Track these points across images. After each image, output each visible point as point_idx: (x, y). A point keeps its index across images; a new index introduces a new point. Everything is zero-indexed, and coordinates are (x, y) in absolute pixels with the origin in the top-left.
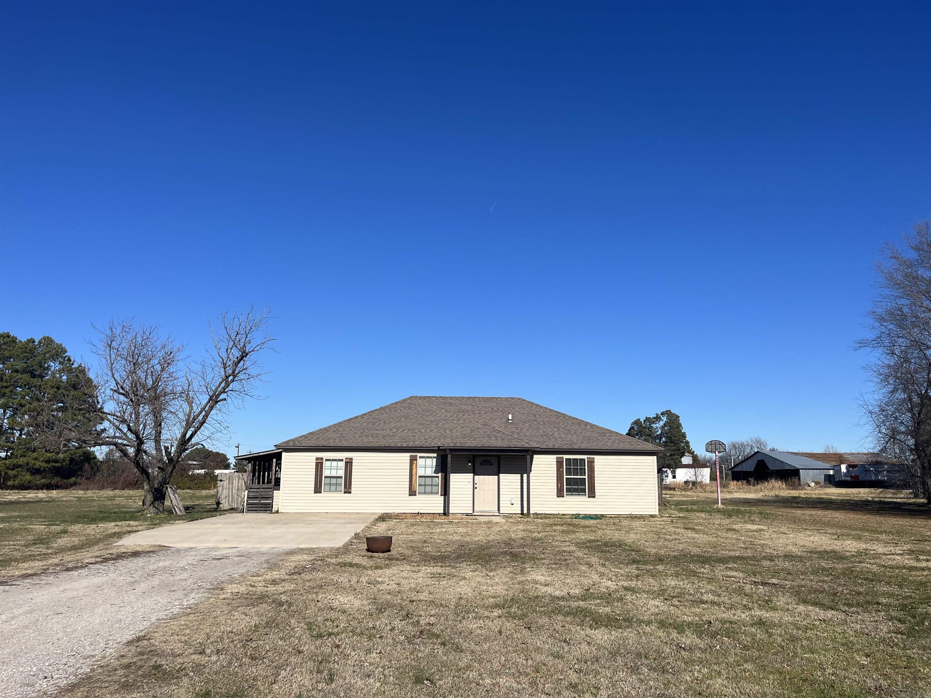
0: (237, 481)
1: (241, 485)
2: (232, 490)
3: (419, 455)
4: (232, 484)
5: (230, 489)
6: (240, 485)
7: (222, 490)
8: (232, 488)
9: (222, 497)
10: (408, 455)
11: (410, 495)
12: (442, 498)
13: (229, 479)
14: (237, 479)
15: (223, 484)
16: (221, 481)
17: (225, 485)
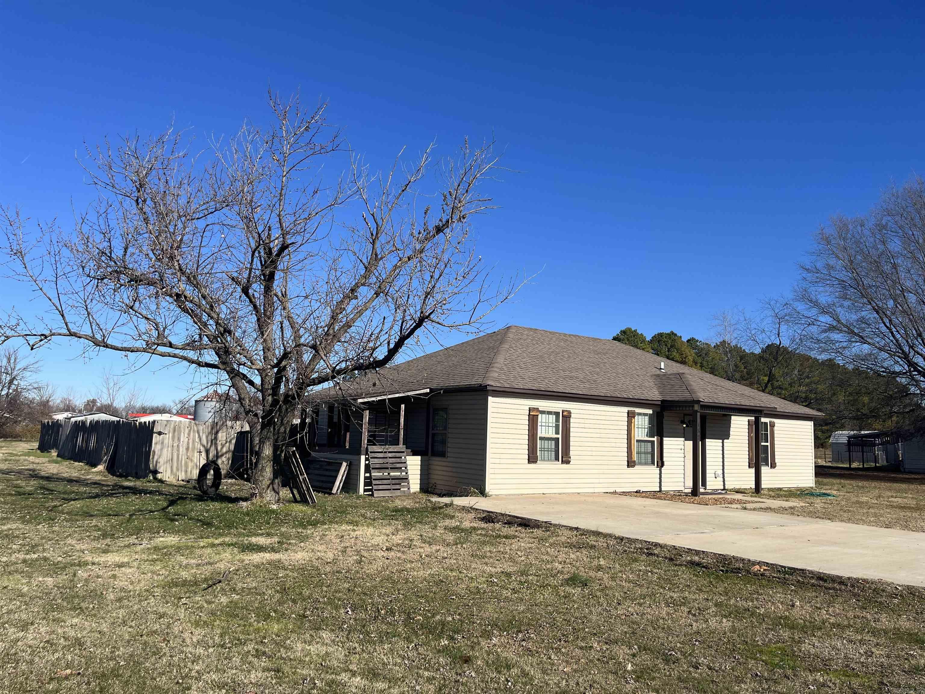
0: (186, 435)
1: (194, 441)
2: (178, 451)
3: (638, 410)
4: (179, 439)
5: (175, 448)
6: (191, 441)
7: (162, 449)
8: (178, 446)
9: (161, 461)
10: (625, 409)
11: (628, 466)
12: (657, 471)
13: (174, 431)
14: (187, 431)
15: (163, 439)
16: (160, 433)
17: (166, 441)
